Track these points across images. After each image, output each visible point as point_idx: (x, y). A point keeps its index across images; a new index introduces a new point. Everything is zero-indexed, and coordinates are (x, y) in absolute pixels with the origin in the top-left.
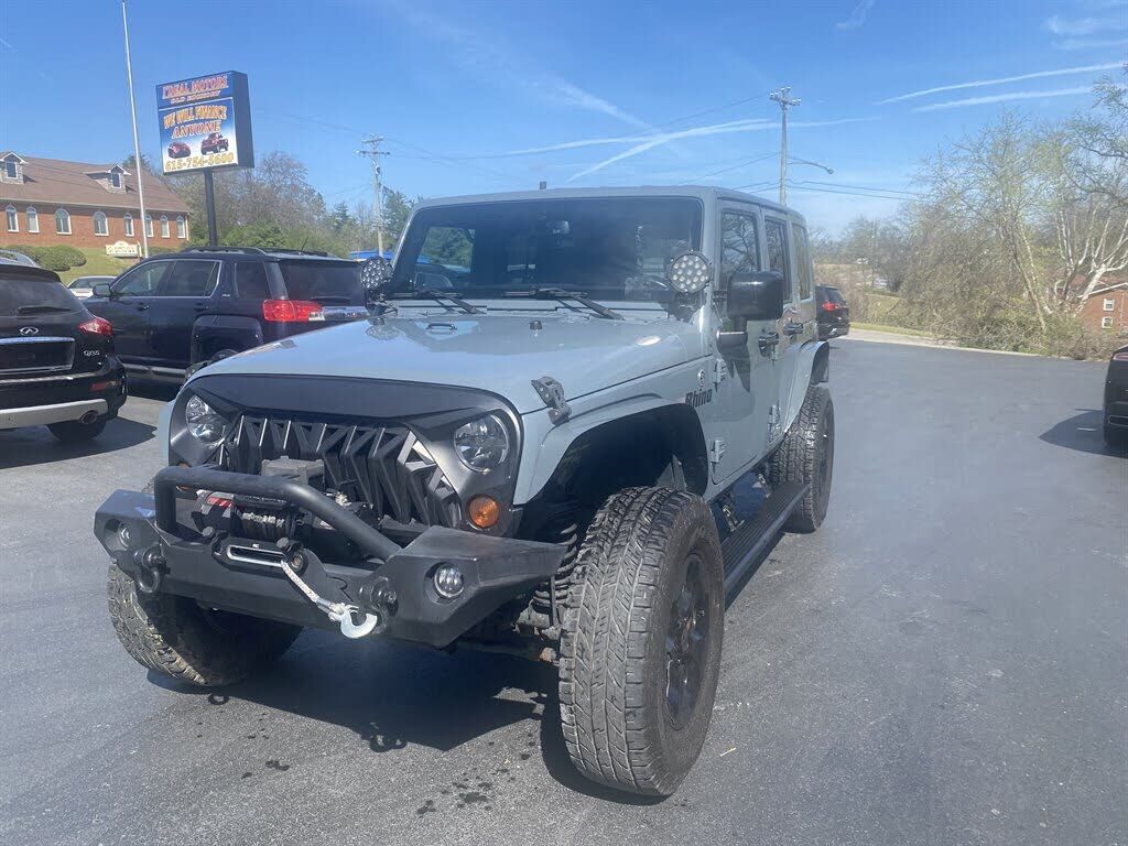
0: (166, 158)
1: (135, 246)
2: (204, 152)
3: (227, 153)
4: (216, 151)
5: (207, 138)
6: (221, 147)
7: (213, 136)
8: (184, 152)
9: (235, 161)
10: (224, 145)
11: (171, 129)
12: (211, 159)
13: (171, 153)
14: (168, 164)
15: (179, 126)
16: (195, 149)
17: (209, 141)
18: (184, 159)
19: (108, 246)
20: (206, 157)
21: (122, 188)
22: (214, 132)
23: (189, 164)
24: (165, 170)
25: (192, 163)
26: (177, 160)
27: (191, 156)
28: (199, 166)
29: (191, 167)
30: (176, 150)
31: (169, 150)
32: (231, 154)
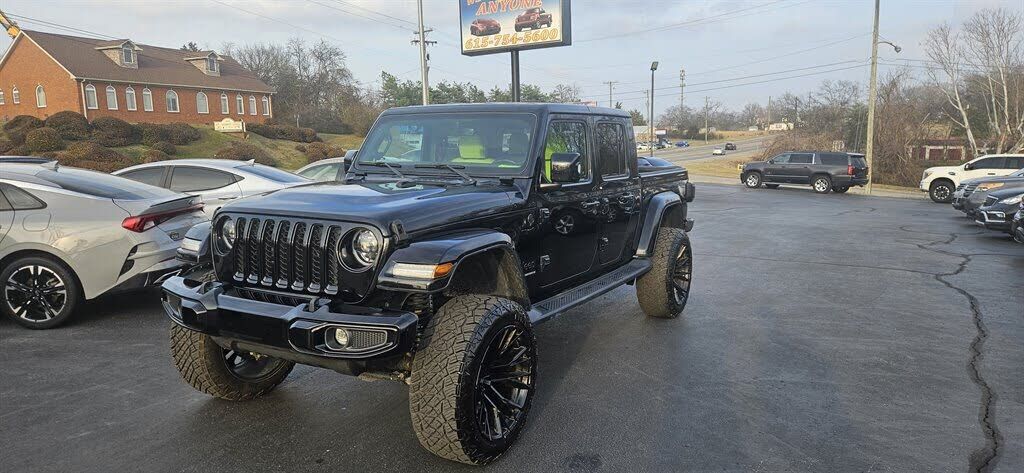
0: (468, 36)
1: (241, 123)
2: (518, 28)
3: (549, 29)
4: (534, 27)
5: (523, 14)
6: (542, 23)
7: (531, 11)
8: (494, 30)
9: (559, 37)
10: (547, 21)
11: (475, 5)
12: (527, 36)
13: (474, 31)
14: (469, 42)
15: (487, 1)
16: (507, 26)
17: (527, 16)
18: (491, 37)
19: (216, 123)
20: (521, 34)
21: (216, 73)
22: (533, 7)
23: (497, 43)
24: (465, 49)
25: (501, 41)
26: (481, 38)
27: (501, 33)
28: (510, 44)
29: (500, 45)
30: (480, 27)
31: (472, 27)
32: (554, 31)
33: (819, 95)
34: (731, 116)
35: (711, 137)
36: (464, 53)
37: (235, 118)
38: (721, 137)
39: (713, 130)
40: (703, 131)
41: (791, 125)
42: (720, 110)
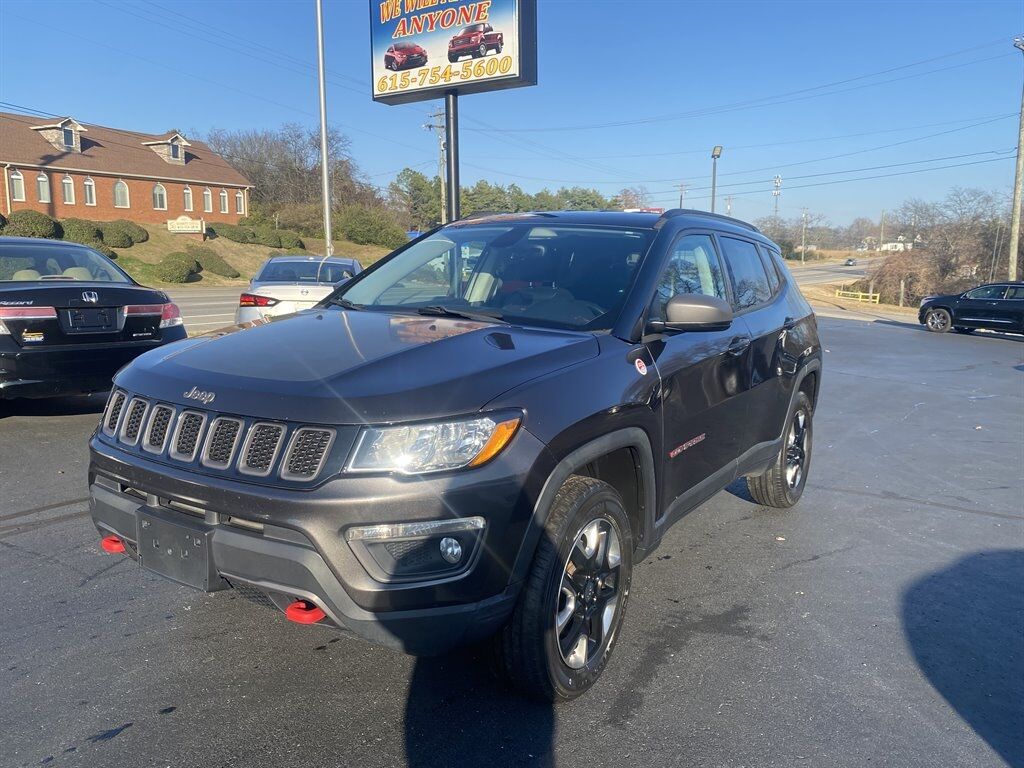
0: (380, 70)
1: (199, 222)
2: (453, 57)
3: (499, 57)
4: (476, 54)
5: (460, 33)
6: (489, 48)
7: (473, 30)
8: (413, 59)
9: (514, 70)
10: (495, 43)
11: (393, 23)
12: (465, 69)
13: (389, 62)
14: (383, 81)
15: (408, 16)
16: (436, 51)
17: (466, 37)
18: (414, 72)
19: (169, 222)
20: (457, 66)
21: (181, 160)
22: (475, 23)
23: (423, 80)
24: (376, 92)
25: (429, 77)
26: (399, 73)
27: (428, 65)
28: (441, 82)
29: (427, 84)
30: (398, 57)
31: (387, 57)
32: (507, 60)
33: (946, 206)
34: (836, 232)
35: (809, 256)
36: (374, 100)
37: (194, 216)
38: (822, 257)
39: (813, 248)
40: (800, 248)
41: (910, 246)
42: (822, 224)
